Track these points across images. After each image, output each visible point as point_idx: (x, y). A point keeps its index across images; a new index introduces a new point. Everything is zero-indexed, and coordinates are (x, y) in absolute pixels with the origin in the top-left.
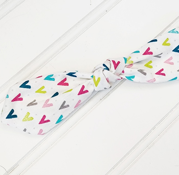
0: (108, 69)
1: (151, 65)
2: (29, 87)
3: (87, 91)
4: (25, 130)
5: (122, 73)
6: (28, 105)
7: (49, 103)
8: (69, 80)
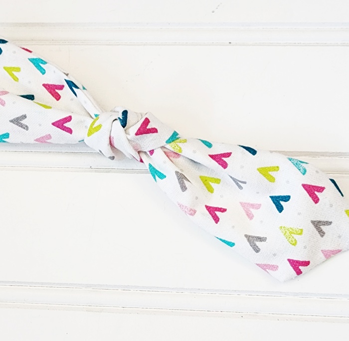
1: (213, 185)
3: (70, 131)
5: (148, 153)
7: (3, 98)
8: (66, 92)
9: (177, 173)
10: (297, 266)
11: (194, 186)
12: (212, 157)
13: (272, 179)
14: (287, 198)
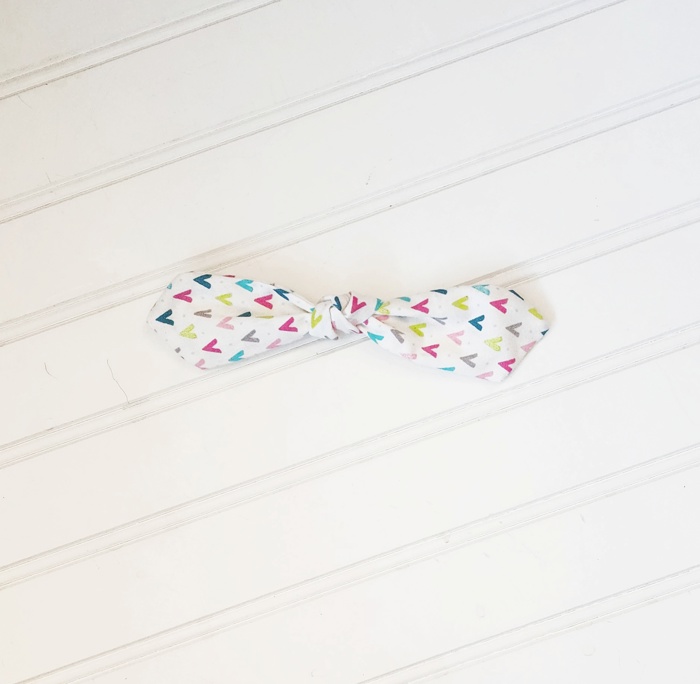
0: (339, 307)
1: (421, 330)
2: (208, 286)
3: (295, 330)
4: (178, 350)
5: (364, 324)
6: (197, 314)
7: (230, 323)
8: (277, 299)
9: (392, 330)
10: (507, 365)
11: (408, 336)
12: (415, 308)
13: (465, 308)
14: (482, 318)
